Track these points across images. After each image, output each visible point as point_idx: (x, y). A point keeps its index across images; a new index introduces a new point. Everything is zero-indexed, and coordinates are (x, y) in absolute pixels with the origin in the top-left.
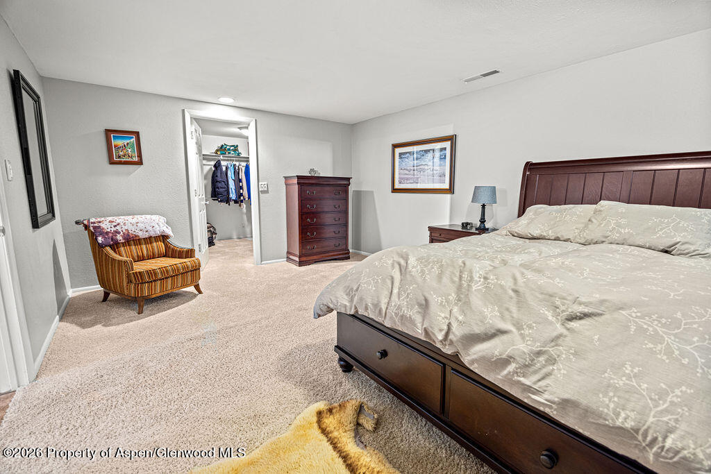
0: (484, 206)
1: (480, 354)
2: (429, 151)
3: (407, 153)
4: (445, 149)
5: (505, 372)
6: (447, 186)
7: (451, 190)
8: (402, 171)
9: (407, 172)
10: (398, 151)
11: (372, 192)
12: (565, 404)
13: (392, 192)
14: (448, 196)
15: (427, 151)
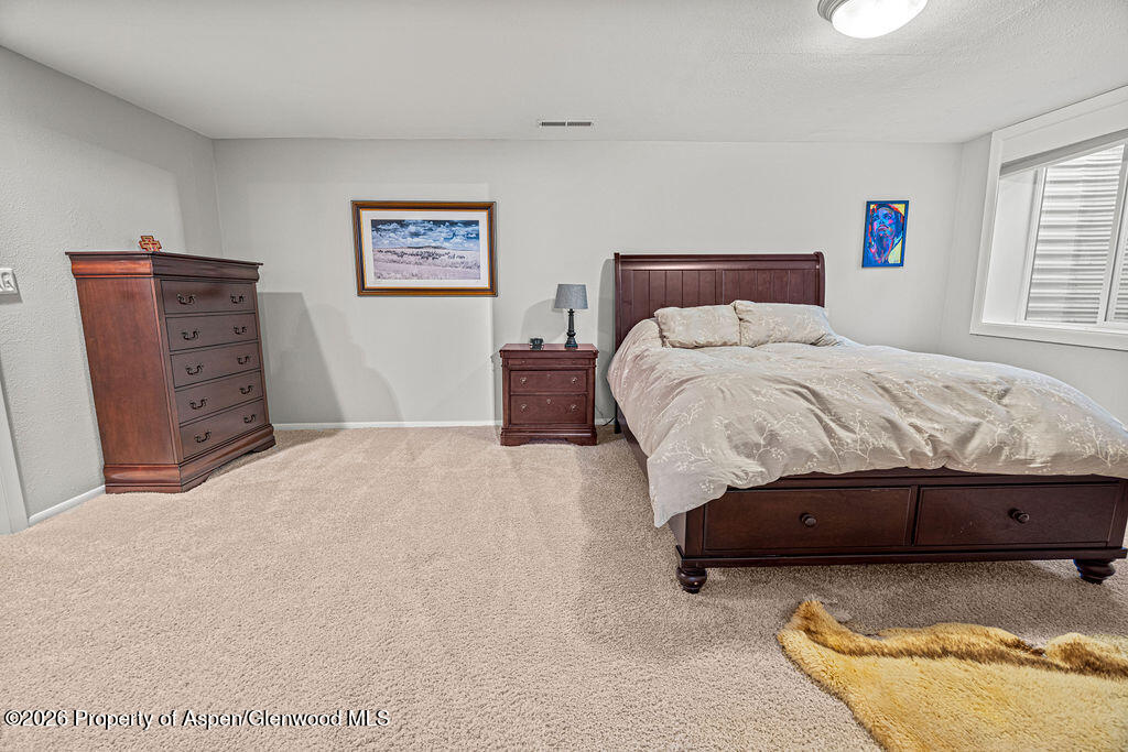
0: (571, 313)
1: (976, 452)
2: (443, 222)
3: (391, 222)
4: (476, 223)
5: (1003, 457)
6: (484, 283)
7: (492, 291)
8: (381, 256)
9: (395, 257)
10: (367, 216)
11: (300, 294)
12: (1057, 458)
13: (359, 295)
14: (487, 301)
15: (438, 223)
